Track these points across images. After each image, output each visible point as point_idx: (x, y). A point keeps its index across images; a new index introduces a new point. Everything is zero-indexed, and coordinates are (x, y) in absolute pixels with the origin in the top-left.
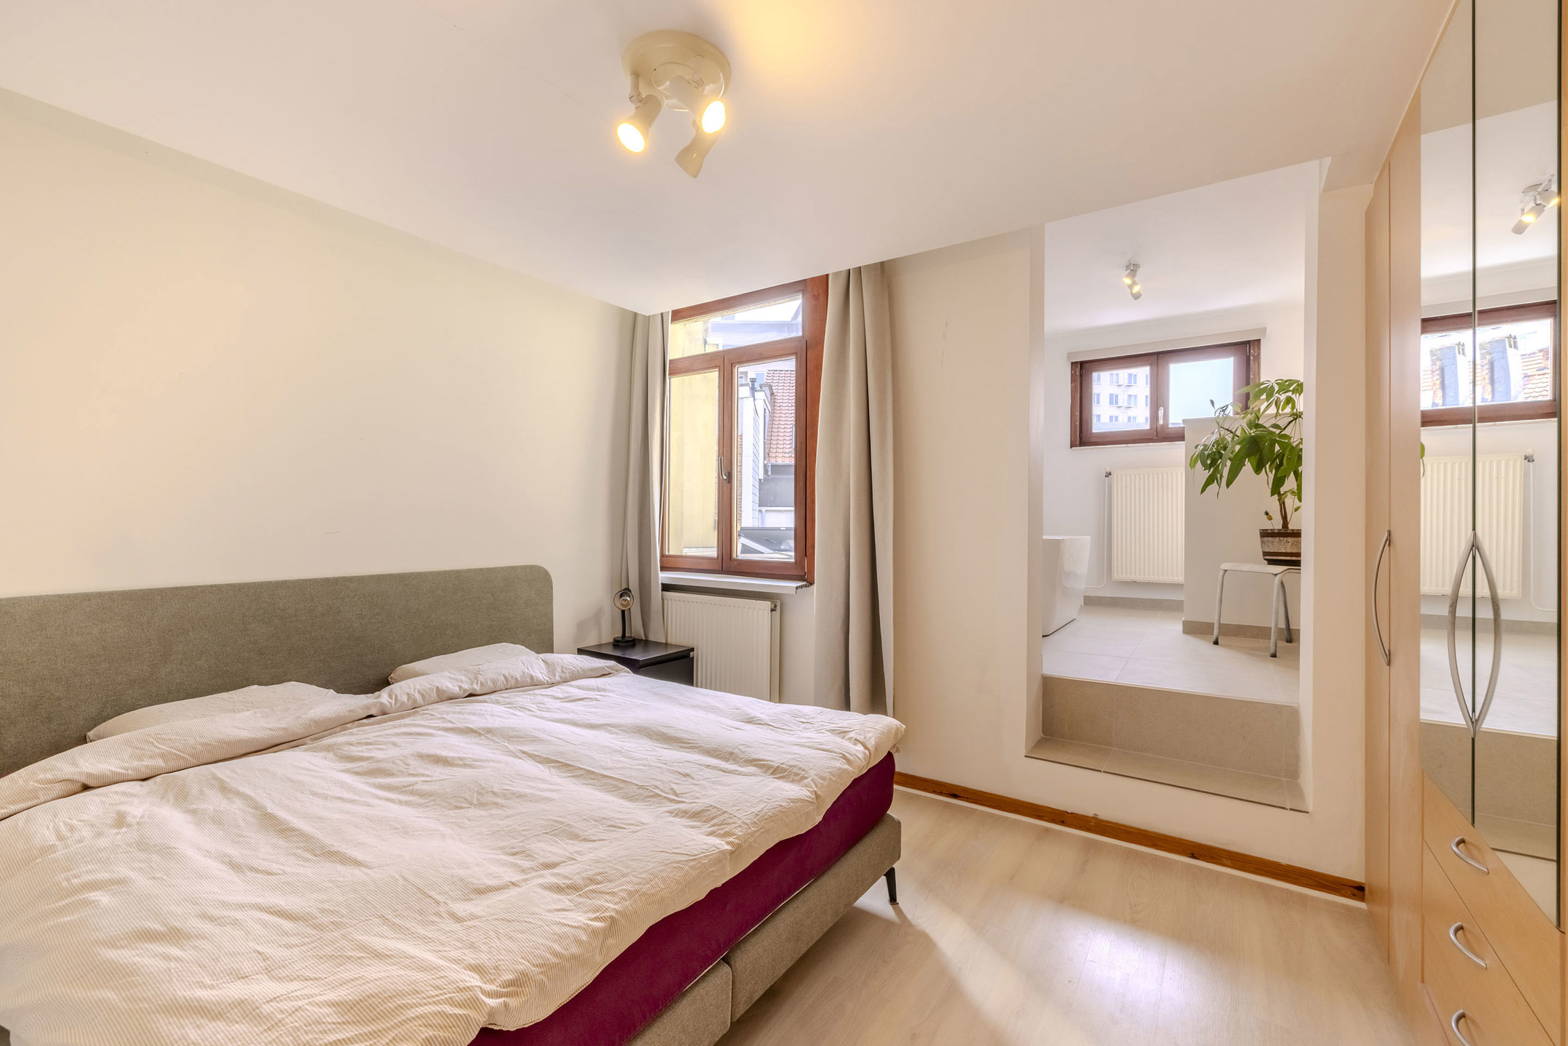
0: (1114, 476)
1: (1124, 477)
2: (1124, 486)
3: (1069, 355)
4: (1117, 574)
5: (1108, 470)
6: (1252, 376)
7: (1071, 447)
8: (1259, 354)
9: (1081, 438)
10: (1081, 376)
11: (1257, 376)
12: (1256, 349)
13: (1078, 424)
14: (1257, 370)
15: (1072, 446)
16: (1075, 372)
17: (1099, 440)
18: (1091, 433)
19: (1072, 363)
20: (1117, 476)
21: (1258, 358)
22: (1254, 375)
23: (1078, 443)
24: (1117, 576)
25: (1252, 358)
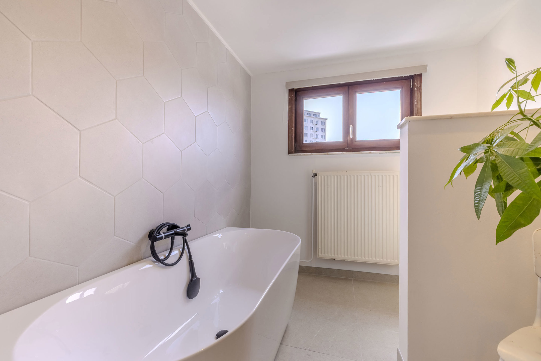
0: (319, 177)
1: (326, 177)
2: (326, 185)
3: (287, 84)
4: (321, 253)
5: (315, 172)
6: (415, 103)
7: (289, 154)
8: (421, 86)
9: (295, 147)
10: (296, 101)
11: (419, 103)
12: (419, 82)
13: (293, 136)
14: (419, 98)
15: (290, 152)
16: (292, 97)
17: (308, 149)
18: (303, 144)
19: (289, 90)
20: (321, 176)
21: (420, 89)
22: (417, 102)
23: (293, 150)
24: (321, 255)
25: (415, 89)
